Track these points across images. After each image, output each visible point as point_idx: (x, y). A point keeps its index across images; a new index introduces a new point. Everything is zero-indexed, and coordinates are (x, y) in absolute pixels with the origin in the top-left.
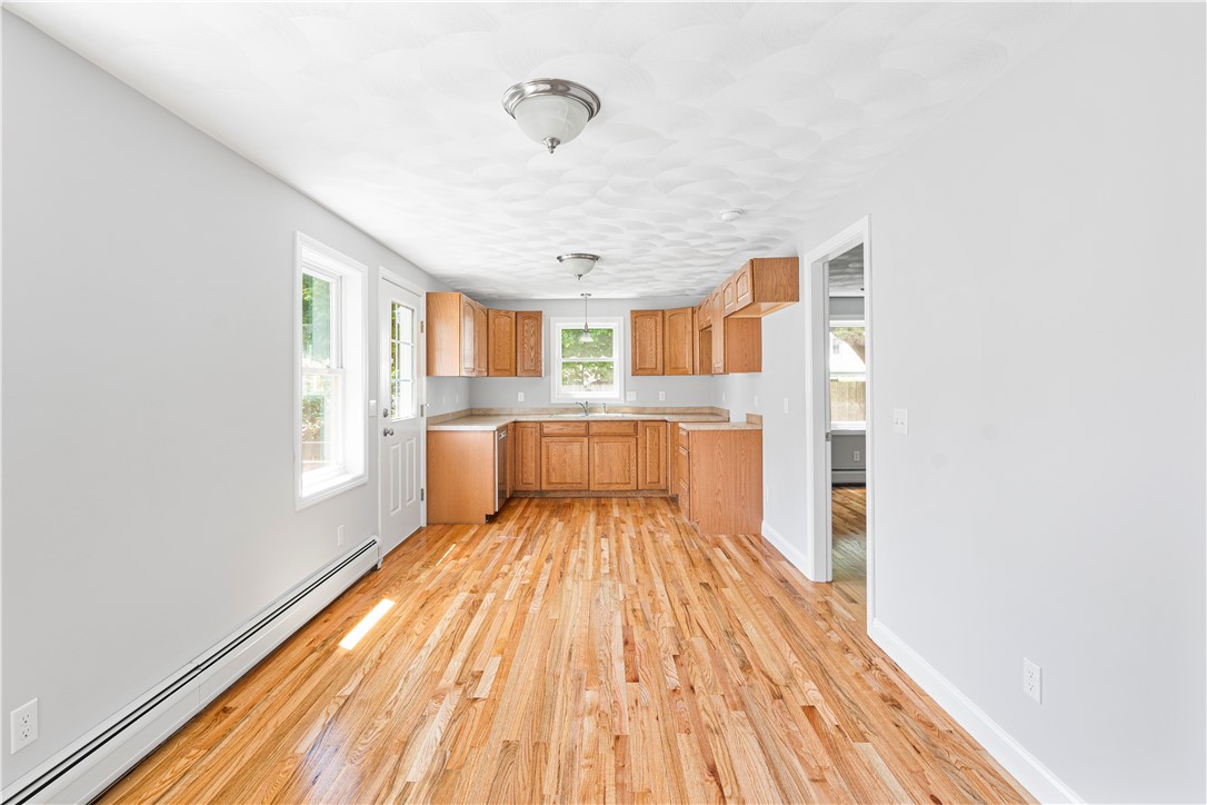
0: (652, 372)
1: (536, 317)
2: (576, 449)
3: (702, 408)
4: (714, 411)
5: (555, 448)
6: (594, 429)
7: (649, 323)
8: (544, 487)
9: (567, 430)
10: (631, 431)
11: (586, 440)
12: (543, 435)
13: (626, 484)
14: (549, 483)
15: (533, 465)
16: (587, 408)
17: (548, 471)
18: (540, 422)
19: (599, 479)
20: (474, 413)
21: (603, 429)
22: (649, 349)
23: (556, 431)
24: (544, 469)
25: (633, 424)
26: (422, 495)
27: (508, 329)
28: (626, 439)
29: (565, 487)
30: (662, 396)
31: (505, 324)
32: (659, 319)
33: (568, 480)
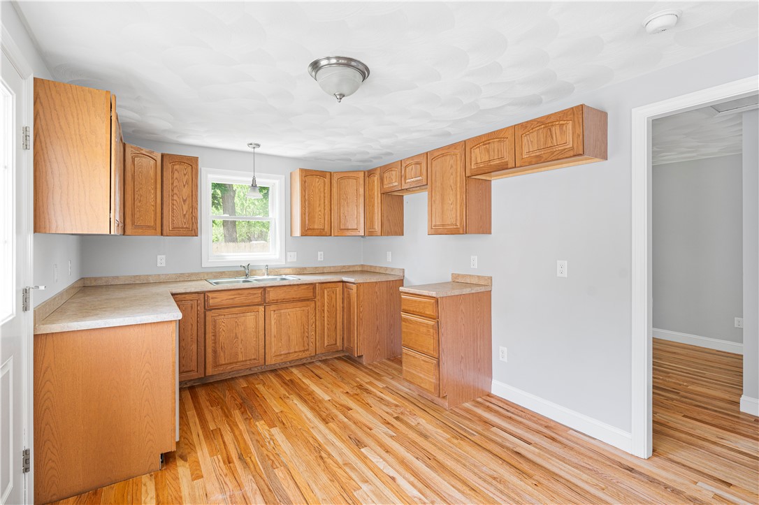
0: (321, 233)
1: (191, 163)
2: (251, 320)
3: (354, 266)
4: (365, 269)
5: (224, 322)
6: (272, 296)
7: (317, 183)
8: (210, 371)
9: (238, 300)
10: (310, 295)
11: (261, 308)
12: (207, 308)
13: (304, 351)
14: (216, 365)
15: (194, 347)
16: (246, 271)
17: (215, 352)
18: (204, 293)
19: (277, 351)
20: (88, 283)
21: (280, 295)
22: (318, 209)
23: (224, 302)
24: (209, 350)
25: (311, 287)
26: (26, 461)
27: (152, 173)
28: (304, 303)
29: (236, 367)
30: (320, 256)
31: (147, 166)
32: (327, 180)
33: (241, 358)
